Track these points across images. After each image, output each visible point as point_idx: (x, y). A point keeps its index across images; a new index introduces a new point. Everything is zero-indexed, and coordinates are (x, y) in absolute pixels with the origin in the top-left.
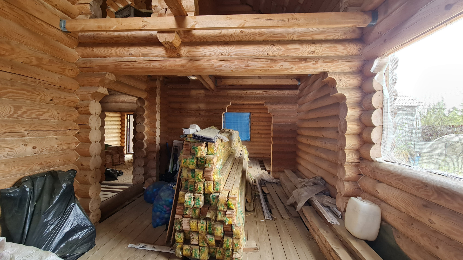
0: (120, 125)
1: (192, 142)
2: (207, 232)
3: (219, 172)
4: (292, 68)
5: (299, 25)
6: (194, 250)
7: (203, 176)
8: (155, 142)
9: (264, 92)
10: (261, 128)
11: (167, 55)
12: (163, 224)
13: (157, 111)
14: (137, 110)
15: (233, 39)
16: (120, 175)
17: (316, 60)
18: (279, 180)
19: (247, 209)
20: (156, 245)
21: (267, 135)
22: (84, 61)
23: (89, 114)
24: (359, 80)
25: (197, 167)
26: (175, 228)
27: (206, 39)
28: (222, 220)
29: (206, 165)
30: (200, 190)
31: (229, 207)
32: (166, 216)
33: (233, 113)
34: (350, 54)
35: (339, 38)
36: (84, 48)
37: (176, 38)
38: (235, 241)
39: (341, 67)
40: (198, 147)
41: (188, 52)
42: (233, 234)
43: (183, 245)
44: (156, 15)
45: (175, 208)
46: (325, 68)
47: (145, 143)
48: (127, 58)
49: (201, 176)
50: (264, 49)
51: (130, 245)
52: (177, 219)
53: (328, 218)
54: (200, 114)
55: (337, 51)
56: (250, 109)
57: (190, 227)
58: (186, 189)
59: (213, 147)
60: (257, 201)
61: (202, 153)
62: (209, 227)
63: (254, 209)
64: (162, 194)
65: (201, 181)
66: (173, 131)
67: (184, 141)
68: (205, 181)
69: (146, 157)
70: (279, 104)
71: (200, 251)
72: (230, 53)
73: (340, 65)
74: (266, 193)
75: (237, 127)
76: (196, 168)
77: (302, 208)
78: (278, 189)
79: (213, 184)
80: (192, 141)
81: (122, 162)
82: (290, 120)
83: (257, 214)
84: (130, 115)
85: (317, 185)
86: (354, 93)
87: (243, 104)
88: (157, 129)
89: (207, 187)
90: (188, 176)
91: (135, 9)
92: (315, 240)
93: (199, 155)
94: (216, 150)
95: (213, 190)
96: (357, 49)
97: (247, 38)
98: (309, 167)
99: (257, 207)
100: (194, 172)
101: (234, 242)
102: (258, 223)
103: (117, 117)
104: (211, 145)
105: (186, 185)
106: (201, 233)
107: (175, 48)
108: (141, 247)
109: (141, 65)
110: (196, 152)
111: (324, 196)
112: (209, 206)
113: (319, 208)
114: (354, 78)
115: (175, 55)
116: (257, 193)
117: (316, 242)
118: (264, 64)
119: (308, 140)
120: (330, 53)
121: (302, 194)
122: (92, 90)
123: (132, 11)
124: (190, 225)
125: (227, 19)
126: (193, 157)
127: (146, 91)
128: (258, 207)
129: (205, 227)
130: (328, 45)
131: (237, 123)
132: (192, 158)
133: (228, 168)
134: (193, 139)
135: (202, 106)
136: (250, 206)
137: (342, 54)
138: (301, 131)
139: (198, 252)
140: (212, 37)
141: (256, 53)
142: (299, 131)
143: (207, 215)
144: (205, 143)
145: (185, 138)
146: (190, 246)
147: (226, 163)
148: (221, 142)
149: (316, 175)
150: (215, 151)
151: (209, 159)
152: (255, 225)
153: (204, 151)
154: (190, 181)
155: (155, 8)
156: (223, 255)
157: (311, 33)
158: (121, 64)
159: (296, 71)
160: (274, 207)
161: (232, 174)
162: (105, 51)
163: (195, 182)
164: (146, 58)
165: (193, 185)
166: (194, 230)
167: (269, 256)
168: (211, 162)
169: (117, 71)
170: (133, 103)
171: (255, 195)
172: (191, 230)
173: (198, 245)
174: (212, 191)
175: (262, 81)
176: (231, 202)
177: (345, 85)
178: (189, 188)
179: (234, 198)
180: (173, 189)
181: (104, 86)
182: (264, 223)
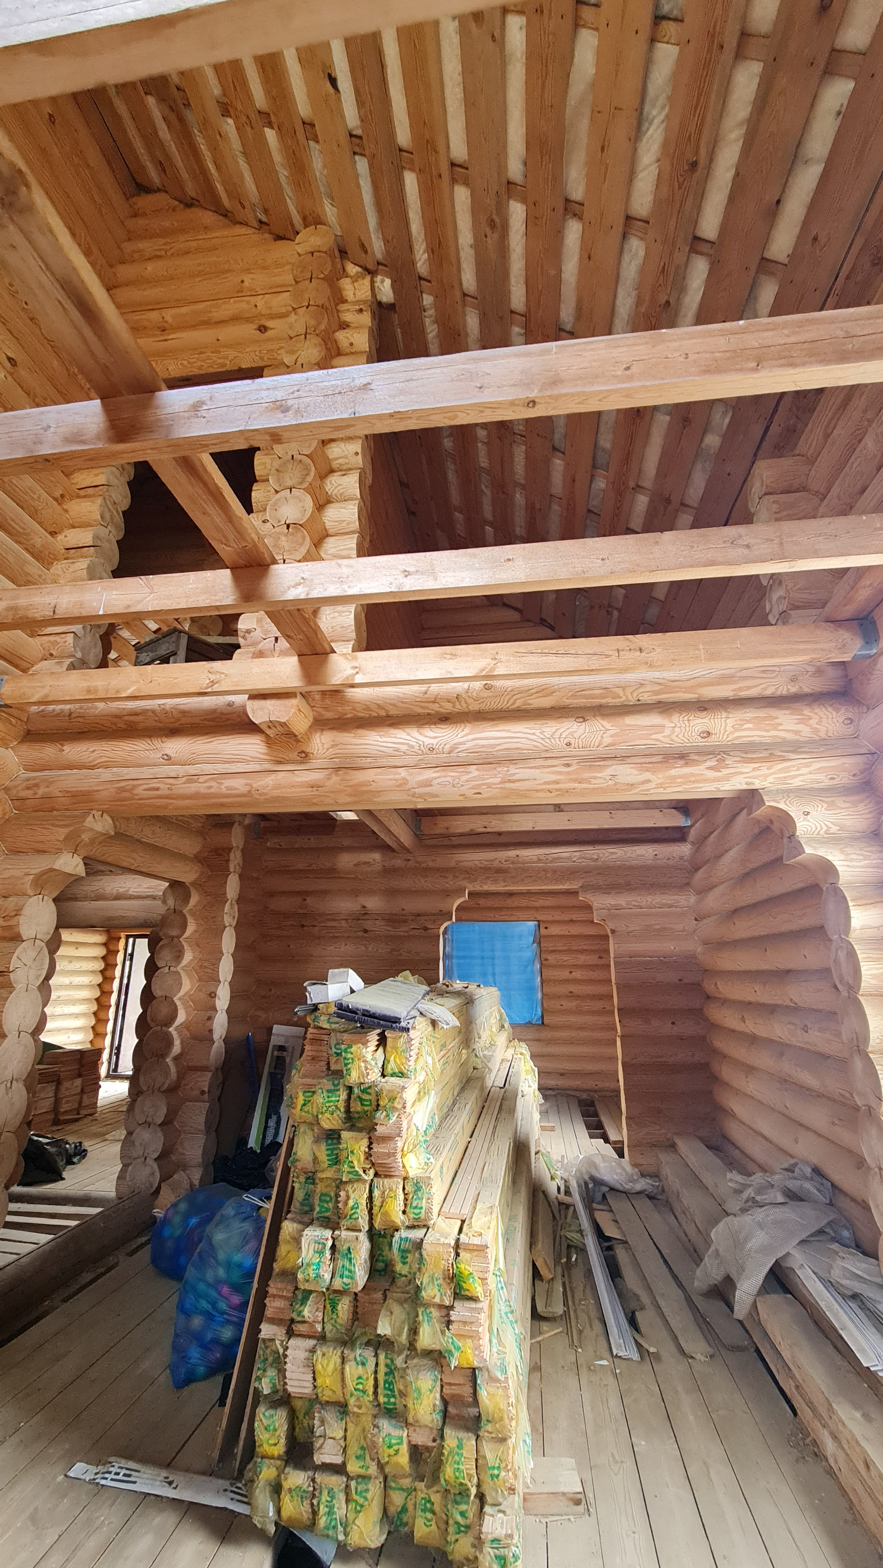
0: (101, 972)
1: (334, 1030)
2: (379, 1405)
3: (425, 1141)
4: (649, 781)
5: (650, 665)
6: (325, 1497)
7: (367, 1159)
8: (211, 1031)
9: (576, 854)
10: (577, 974)
11: (268, 758)
12: (211, 1372)
13: (227, 924)
14: (163, 922)
15: (464, 706)
16: (75, 1160)
17: (719, 757)
18: (660, 1180)
19: (540, 1308)
20: (178, 1469)
21: (601, 1002)
22: (30, 782)
23: (17, 938)
24: (866, 811)
25: (348, 1124)
26: (256, 1384)
27: (384, 709)
28: (438, 1348)
29: (378, 1114)
30: (356, 1216)
31: (461, 1288)
32: (227, 1334)
33: (477, 926)
34: (823, 734)
35: (779, 693)
36: (37, 746)
37: (300, 710)
38: (489, 1452)
39: (800, 775)
40: (354, 1049)
41: (333, 746)
42: (478, 1418)
43: (285, 1467)
44: (247, 652)
45: (262, 1294)
46: (750, 777)
47: (175, 1034)
48: (156, 770)
49: (362, 1158)
50: (557, 730)
51: (80, 1469)
52: (268, 1344)
53: (863, 1351)
54: (366, 931)
55: (780, 727)
56: (537, 909)
57: (315, 1379)
58: (306, 1213)
59: (404, 1047)
60: (578, 1273)
61: (366, 1068)
62: (385, 1382)
63: (568, 1309)
64: (219, 1237)
65: (360, 1180)
66: (273, 992)
67: (307, 1026)
68: (375, 1180)
69: (173, 1090)
70: (629, 890)
71: (347, 1501)
72: (455, 744)
73: (795, 769)
74: (609, 1239)
75: (494, 974)
76: (344, 1126)
77: (755, 1303)
78: (656, 1220)
79: (404, 1189)
80: (334, 1026)
81: (89, 1111)
82: (670, 947)
83: (580, 1332)
84: (136, 937)
85: (802, 1200)
86: (862, 855)
87: (511, 894)
88: (221, 984)
89: (383, 1202)
90: (315, 1159)
91: (191, 638)
92: (827, 1460)
93: (354, 1077)
94: (415, 1057)
95: (402, 1217)
96: (841, 720)
97: (503, 703)
98: (764, 1126)
99: (577, 1302)
100: (335, 1141)
101: (485, 1457)
102: (584, 1371)
103: (95, 944)
104: (396, 1039)
105: (308, 1196)
106: (356, 1410)
107: (296, 736)
108: (120, 1477)
109: (192, 788)
110: (346, 1065)
111: (835, 1246)
112: (386, 1285)
113: (822, 1305)
114: (848, 805)
115: (294, 755)
116: (577, 1236)
117: (830, 1472)
118: (560, 773)
119: (743, 1020)
120: (759, 736)
121: (746, 1240)
122: (39, 864)
123: (184, 641)
124: (314, 1373)
125: (443, 657)
126: (334, 1084)
127: (198, 859)
128: (581, 1300)
129: (371, 1382)
130: (749, 713)
131: (493, 958)
132: (333, 1088)
133: (458, 1128)
134: (338, 1019)
135: (374, 903)
136: (549, 1293)
137: (797, 737)
138: (716, 984)
139: (341, 1509)
140: (402, 702)
141: (534, 743)
142: (709, 986)
143: (380, 1322)
144: (378, 1035)
145: (313, 1016)
146: (310, 1473)
147: (451, 1109)
148: (430, 1028)
149: (792, 1157)
150: (410, 1063)
151: (390, 1091)
152: (573, 1382)
153: (373, 1063)
154: (322, 1180)
155: (247, 635)
156: (443, 1526)
157: (692, 682)
158: (135, 787)
159: (661, 790)
160: (645, 1299)
161: (476, 1154)
162: (94, 751)
163: (340, 1184)
164: (208, 768)
165: (333, 1194)
166: (326, 1396)
167: (637, 1536)
168: (396, 1105)
169: (121, 805)
170: (154, 898)
171: (569, 1246)
172: (317, 1395)
173: (339, 1469)
174: (398, 1218)
175: (567, 818)
176: (467, 1265)
177: (825, 828)
178: (317, 1209)
179: (482, 1249)
180: (259, 1216)
181: (76, 850)
182: (609, 1372)
